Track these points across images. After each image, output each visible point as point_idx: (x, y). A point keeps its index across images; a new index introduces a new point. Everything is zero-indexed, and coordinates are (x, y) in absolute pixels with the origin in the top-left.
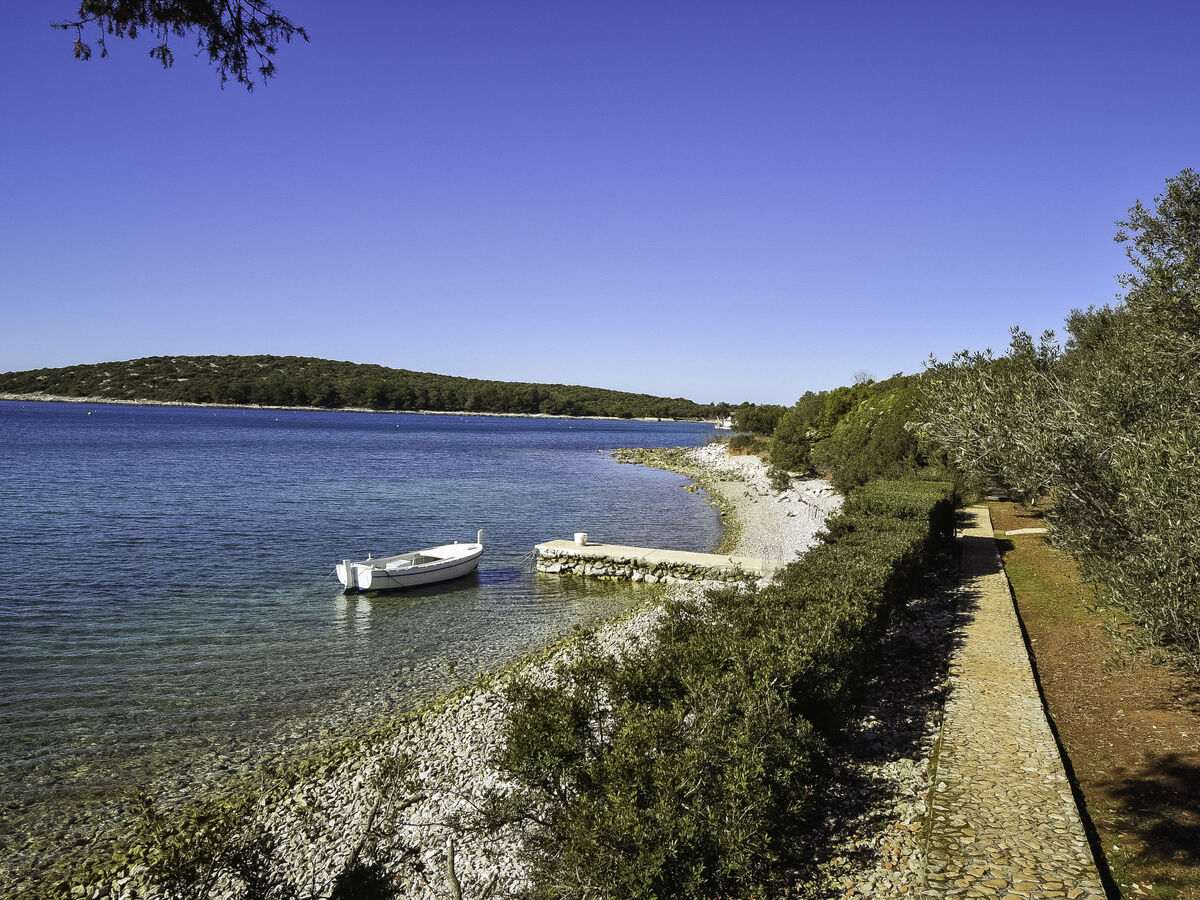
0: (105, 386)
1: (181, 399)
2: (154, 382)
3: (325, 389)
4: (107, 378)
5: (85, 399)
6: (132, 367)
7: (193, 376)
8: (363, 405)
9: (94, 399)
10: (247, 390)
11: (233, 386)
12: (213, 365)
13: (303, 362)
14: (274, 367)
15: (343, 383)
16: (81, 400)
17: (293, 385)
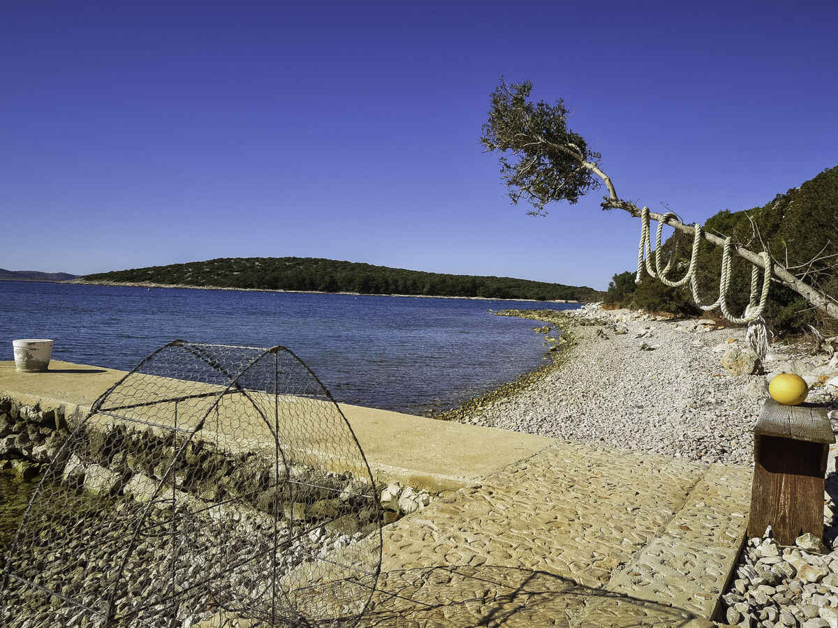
0: (187, 278)
1: (234, 286)
2: (218, 275)
3: (327, 279)
4: (190, 272)
5: (175, 286)
6: (206, 265)
7: (244, 270)
8: (352, 291)
9: (180, 286)
10: (276, 279)
11: (267, 278)
12: (257, 263)
13: (316, 261)
14: (296, 265)
15: (340, 276)
16: (172, 286)
17: (307, 276)
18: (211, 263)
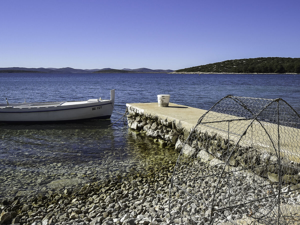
0: (214, 69)
1: (234, 72)
2: (227, 67)
3: (279, 67)
4: (215, 67)
5: (209, 73)
6: (222, 63)
7: (238, 65)
8: (293, 72)
9: (211, 73)
10: (253, 68)
11: (249, 68)
12: (244, 61)
13: (273, 59)
14: (263, 61)
15: (286, 65)
16: (208, 73)
17: (268, 66)
18: (224, 62)
